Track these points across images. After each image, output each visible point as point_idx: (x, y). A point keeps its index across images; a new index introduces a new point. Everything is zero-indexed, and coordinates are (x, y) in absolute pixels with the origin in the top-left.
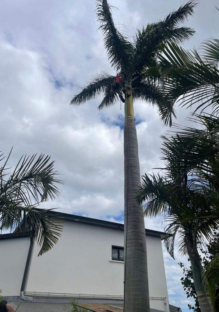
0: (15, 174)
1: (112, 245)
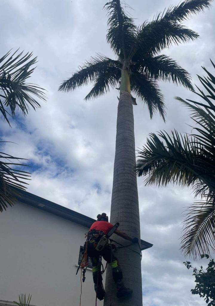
1: (81, 246)
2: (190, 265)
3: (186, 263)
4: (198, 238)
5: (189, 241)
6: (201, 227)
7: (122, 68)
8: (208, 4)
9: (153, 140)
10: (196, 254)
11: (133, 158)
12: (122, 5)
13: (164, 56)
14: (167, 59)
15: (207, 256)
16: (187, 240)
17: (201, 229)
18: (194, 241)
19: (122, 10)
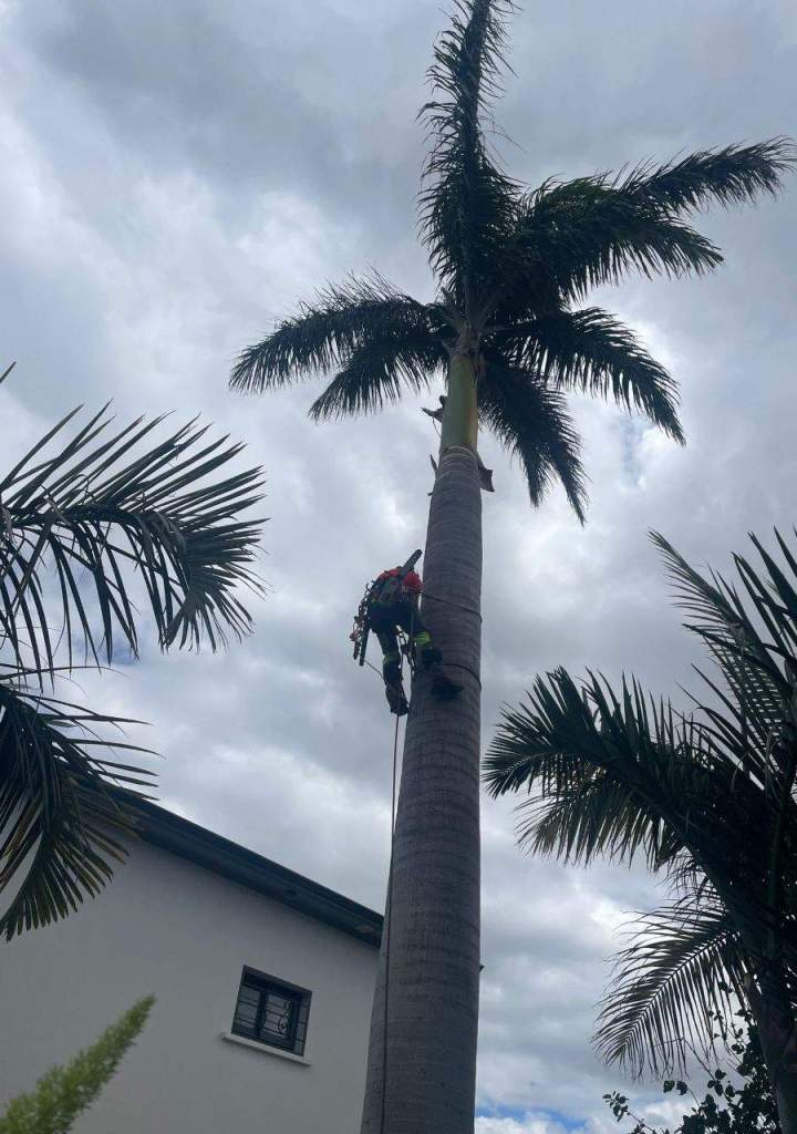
0: (20, 478)
1: (245, 967)
2: (623, 1105)
3: (613, 1098)
4: (656, 1012)
5: (623, 1018)
6: (668, 980)
7: (453, 345)
8: (773, 177)
9: (558, 688)
10: (641, 1062)
11: (473, 708)
12: (483, 126)
13: (598, 310)
14: (605, 320)
15: (683, 1088)
16: (618, 1013)
17: (667, 985)
18: (641, 1020)
19: (480, 138)
